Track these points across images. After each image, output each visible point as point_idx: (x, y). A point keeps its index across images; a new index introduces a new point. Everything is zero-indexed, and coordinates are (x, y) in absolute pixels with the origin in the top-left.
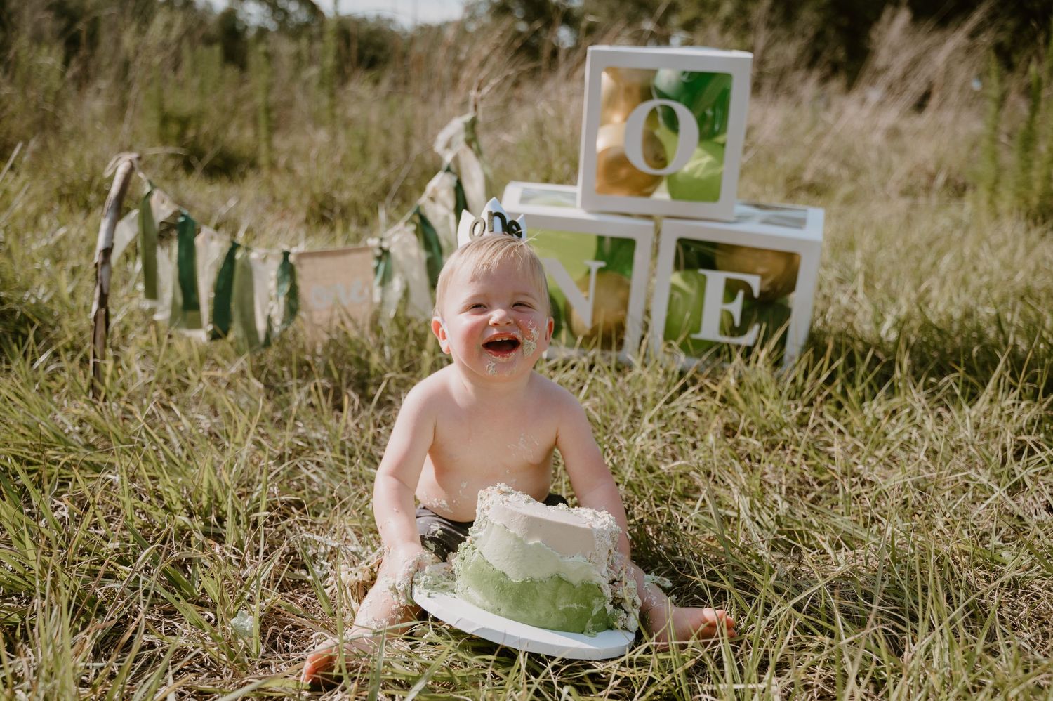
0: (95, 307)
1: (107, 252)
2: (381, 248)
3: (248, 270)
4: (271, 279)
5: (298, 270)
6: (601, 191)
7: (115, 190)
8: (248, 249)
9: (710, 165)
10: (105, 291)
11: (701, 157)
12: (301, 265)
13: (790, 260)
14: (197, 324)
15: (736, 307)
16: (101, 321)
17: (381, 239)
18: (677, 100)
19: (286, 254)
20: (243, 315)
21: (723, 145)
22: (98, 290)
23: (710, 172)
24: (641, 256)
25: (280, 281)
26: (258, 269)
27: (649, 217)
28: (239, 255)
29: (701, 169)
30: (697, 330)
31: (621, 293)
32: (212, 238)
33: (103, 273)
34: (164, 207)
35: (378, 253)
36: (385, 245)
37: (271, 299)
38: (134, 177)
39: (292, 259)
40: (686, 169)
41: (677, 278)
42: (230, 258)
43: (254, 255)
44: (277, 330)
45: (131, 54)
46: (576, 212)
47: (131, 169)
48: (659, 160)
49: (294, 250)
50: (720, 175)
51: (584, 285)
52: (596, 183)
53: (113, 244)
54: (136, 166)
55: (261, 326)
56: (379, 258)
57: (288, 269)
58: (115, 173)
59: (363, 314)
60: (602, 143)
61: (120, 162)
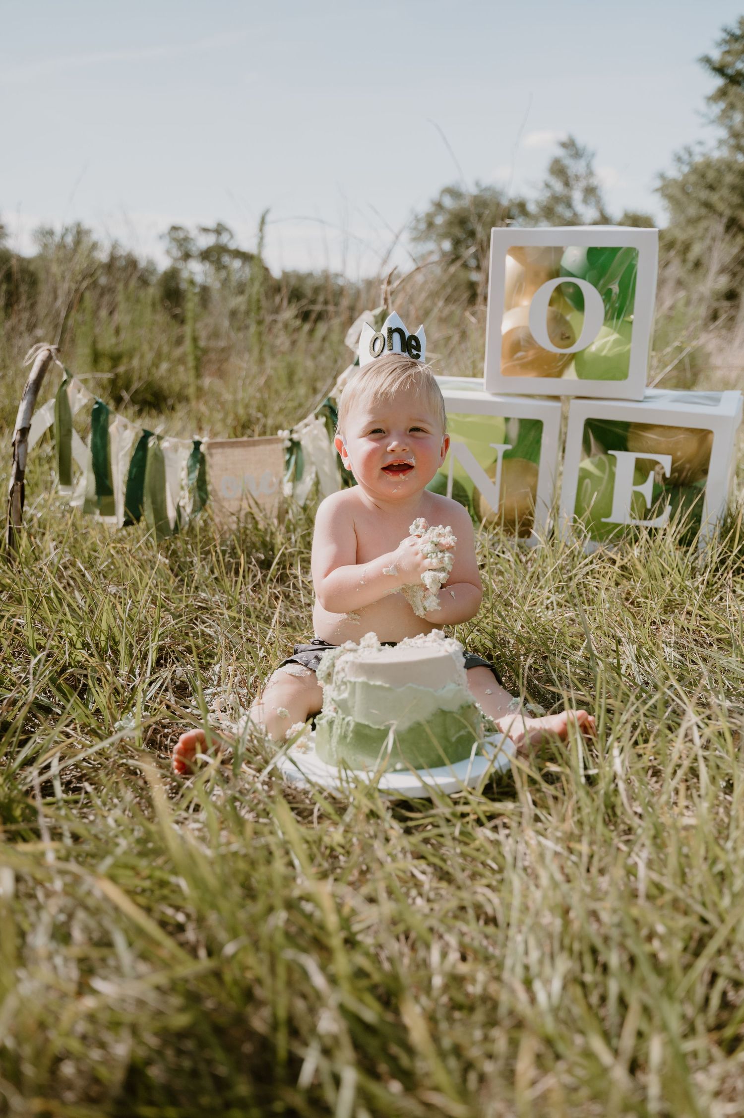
0: (12, 481)
1: (24, 431)
2: (291, 440)
3: (160, 459)
4: (183, 469)
5: (208, 458)
6: (508, 372)
7: (33, 375)
8: (160, 438)
9: (616, 343)
10: (21, 468)
11: (607, 336)
12: (211, 455)
13: (703, 435)
14: (109, 510)
15: (647, 489)
16: (17, 495)
17: (291, 432)
18: (584, 278)
19: (197, 444)
20: (154, 502)
21: (631, 323)
22: (15, 466)
23: (617, 350)
24: (549, 440)
25: (190, 471)
26: (169, 457)
27: (556, 398)
28: (151, 442)
29: (608, 346)
30: (608, 515)
31: (530, 479)
32: (125, 427)
33: (20, 450)
34: (80, 396)
35: (289, 444)
36: (295, 437)
37: (182, 488)
38: (51, 364)
39: (202, 448)
40: (593, 348)
41: (587, 464)
42: (142, 445)
43: (165, 444)
44: (186, 518)
45: (59, 278)
46: (484, 395)
47: (50, 358)
48: (565, 336)
49: (205, 440)
50: (629, 351)
51: (491, 471)
52: (502, 365)
53: (30, 425)
54: (53, 354)
55: (171, 514)
56: (290, 450)
57: (198, 458)
58: (34, 361)
59: (271, 505)
60: (507, 325)
61: (39, 351)
